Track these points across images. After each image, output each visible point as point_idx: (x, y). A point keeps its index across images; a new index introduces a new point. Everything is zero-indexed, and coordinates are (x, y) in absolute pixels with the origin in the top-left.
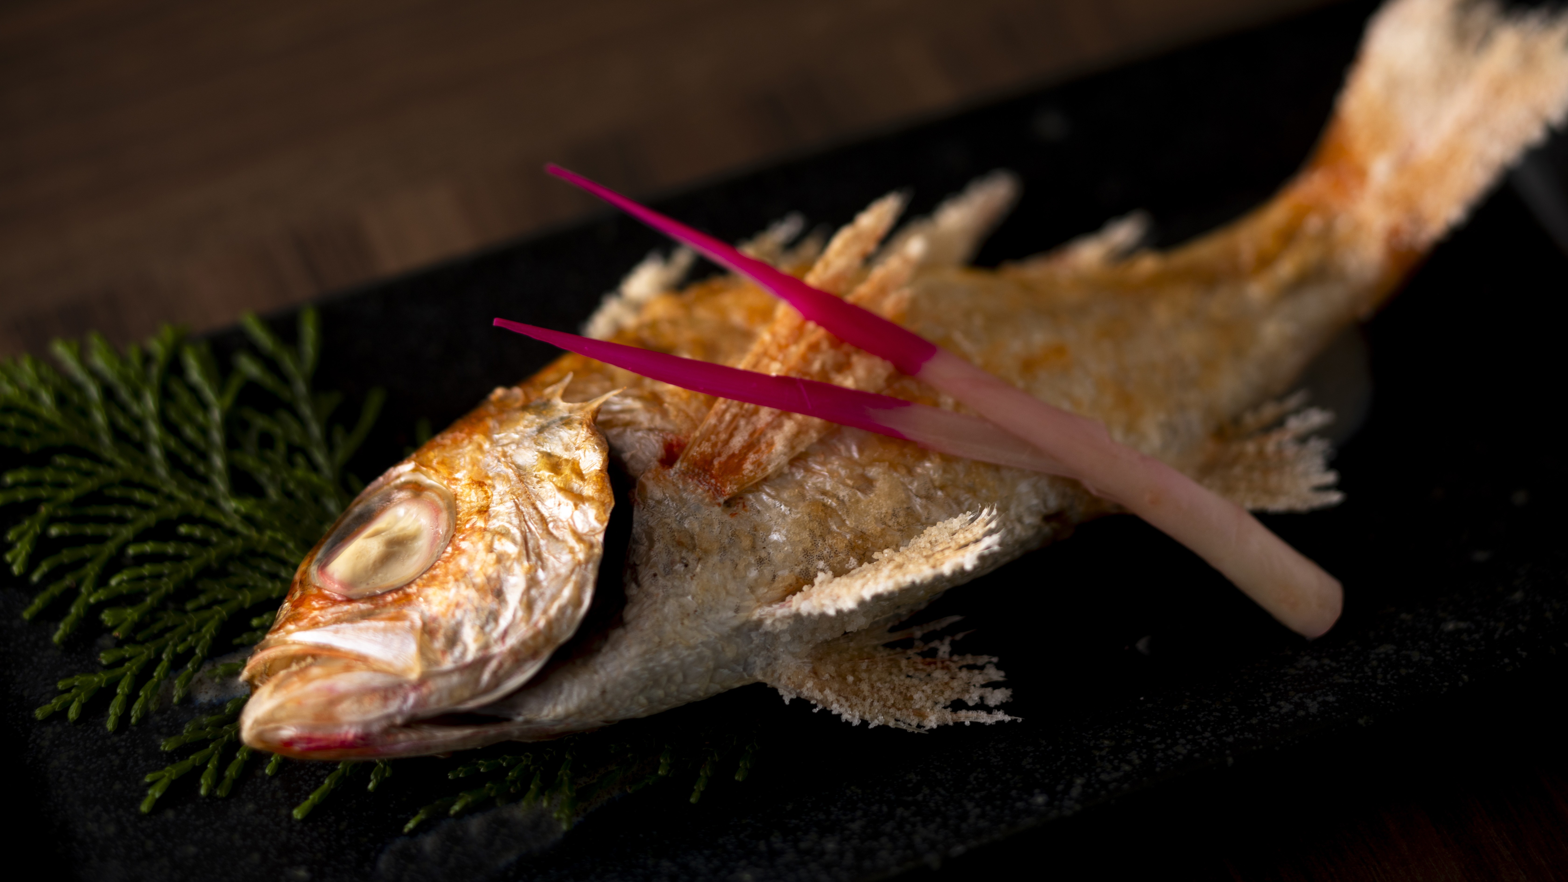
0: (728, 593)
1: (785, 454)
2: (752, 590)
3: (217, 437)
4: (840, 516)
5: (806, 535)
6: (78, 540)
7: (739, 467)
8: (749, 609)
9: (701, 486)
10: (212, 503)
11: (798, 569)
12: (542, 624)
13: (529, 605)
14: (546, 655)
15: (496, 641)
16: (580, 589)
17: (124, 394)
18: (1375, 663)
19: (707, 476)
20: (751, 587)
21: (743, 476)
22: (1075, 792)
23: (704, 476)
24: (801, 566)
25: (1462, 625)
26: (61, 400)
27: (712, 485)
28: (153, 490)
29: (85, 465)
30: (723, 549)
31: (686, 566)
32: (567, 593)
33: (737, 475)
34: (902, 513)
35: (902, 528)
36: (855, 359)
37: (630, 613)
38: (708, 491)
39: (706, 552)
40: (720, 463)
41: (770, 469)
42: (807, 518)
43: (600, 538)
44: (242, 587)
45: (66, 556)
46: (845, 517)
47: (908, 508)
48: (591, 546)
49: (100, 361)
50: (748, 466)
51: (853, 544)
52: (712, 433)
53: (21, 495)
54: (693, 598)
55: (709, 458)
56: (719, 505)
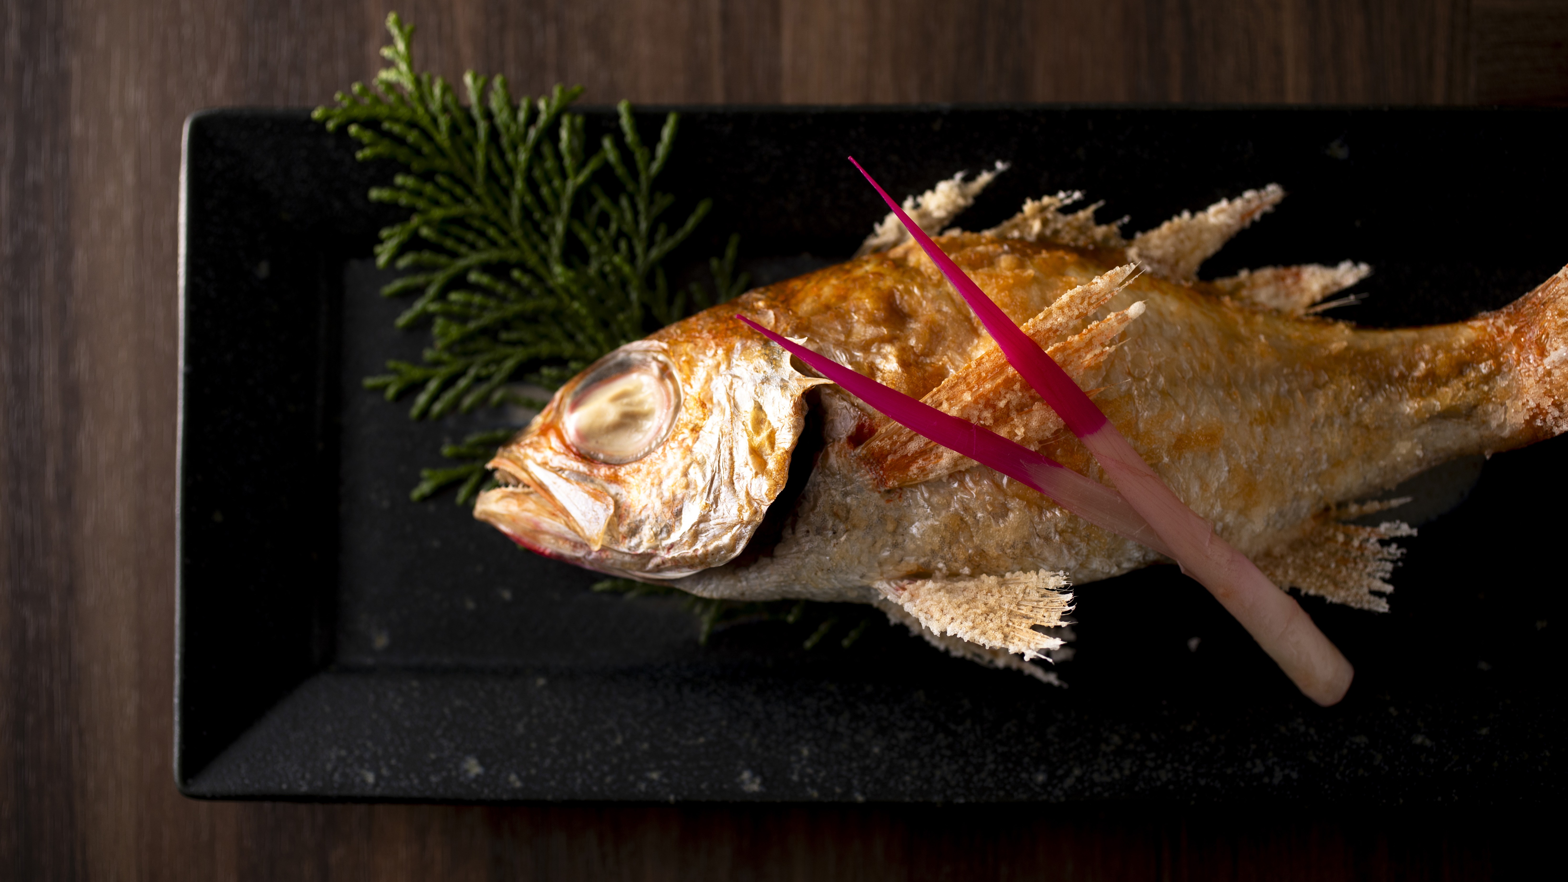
0: (860, 562)
1: (947, 469)
2: (880, 564)
3: (565, 206)
4: (971, 532)
5: (937, 539)
6: (438, 249)
7: (908, 466)
8: (873, 579)
9: (871, 473)
10: (544, 260)
11: (922, 560)
12: (700, 552)
13: (696, 534)
14: (699, 569)
15: (664, 548)
16: (736, 539)
17: (505, 141)
18: (1345, 751)
19: (878, 467)
20: (881, 563)
21: (907, 475)
22: (1069, 782)
23: (876, 466)
24: (926, 559)
25: (1428, 743)
26: (455, 130)
27: (880, 475)
28: (504, 233)
29: (459, 191)
30: (869, 527)
31: (834, 533)
32: (726, 539)
33: (902, 474)
34: (1020, 546)
35: (1015, 557)
36: (1037, 406)
37: (779, 551)
38: (874, 480)
39: (854, 527)
40: (892, 460)
41: (931, 476)
42: (943, 528)
43: (765, 509)
44: (545, 337)
45: (427, 256)
46: (974, 534)
47: (1026, 543)
48: (756, 512)
49: (496, 102)
50: (914, 469)
51: (972, 558)
52: (895, 433)
53: (404, 199)
54: (830, 559)
55: (885, 452)
56: (880, 492)
